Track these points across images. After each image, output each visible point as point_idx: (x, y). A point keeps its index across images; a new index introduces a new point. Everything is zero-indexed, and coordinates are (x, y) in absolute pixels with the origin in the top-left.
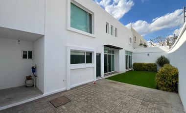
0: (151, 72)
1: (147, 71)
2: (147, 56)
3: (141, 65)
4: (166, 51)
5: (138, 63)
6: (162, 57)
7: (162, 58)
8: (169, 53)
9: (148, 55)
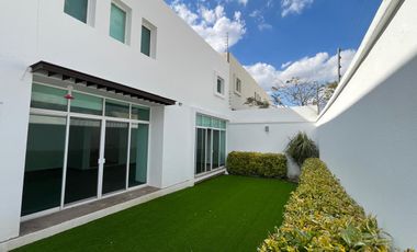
0: (273, 180)
1: (262, 176)
2: (264, 133)
3: (246, 157)
4: (310, 120)
5: (241, 154)
6: (300, 137)
7: (301, 139)
8: (317, 125)
9: (267, 129)
